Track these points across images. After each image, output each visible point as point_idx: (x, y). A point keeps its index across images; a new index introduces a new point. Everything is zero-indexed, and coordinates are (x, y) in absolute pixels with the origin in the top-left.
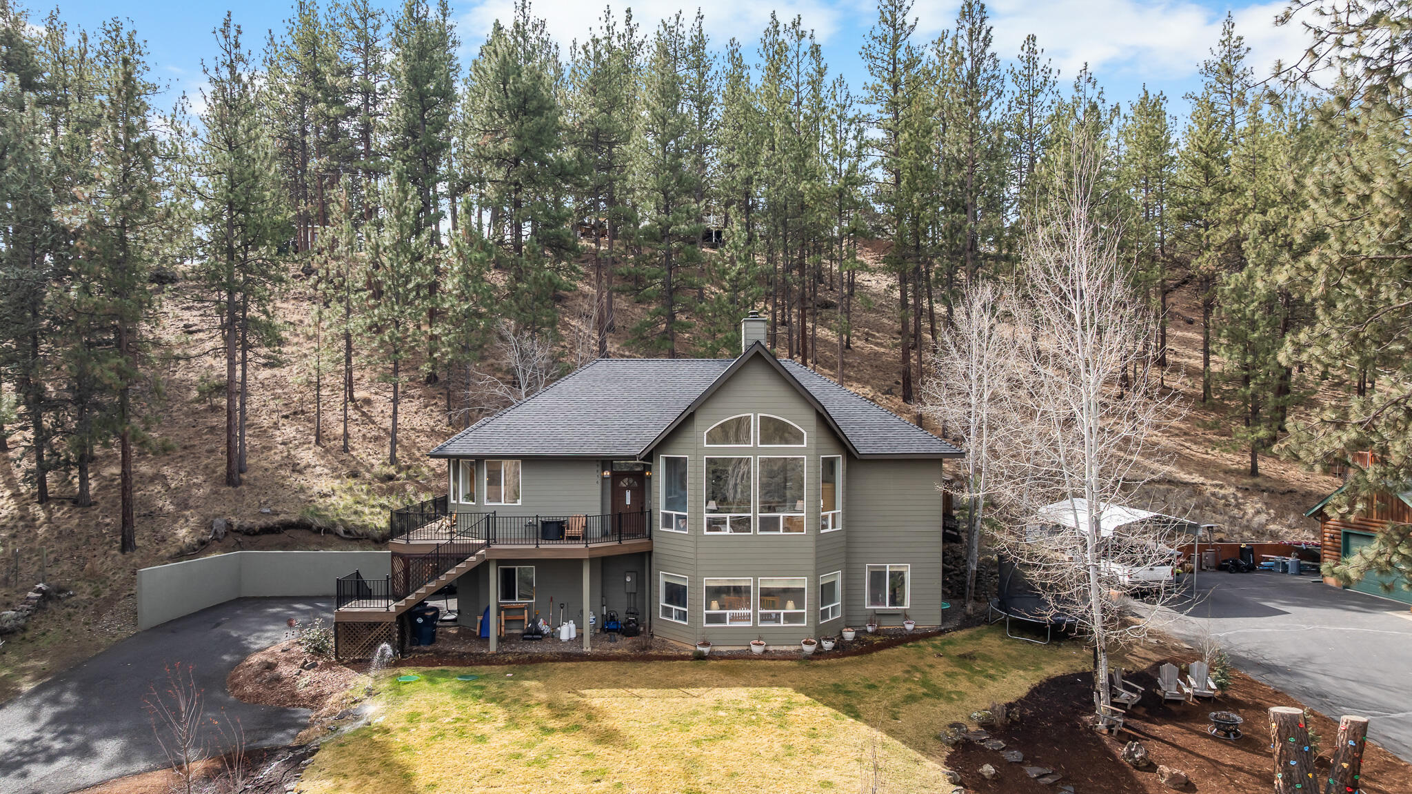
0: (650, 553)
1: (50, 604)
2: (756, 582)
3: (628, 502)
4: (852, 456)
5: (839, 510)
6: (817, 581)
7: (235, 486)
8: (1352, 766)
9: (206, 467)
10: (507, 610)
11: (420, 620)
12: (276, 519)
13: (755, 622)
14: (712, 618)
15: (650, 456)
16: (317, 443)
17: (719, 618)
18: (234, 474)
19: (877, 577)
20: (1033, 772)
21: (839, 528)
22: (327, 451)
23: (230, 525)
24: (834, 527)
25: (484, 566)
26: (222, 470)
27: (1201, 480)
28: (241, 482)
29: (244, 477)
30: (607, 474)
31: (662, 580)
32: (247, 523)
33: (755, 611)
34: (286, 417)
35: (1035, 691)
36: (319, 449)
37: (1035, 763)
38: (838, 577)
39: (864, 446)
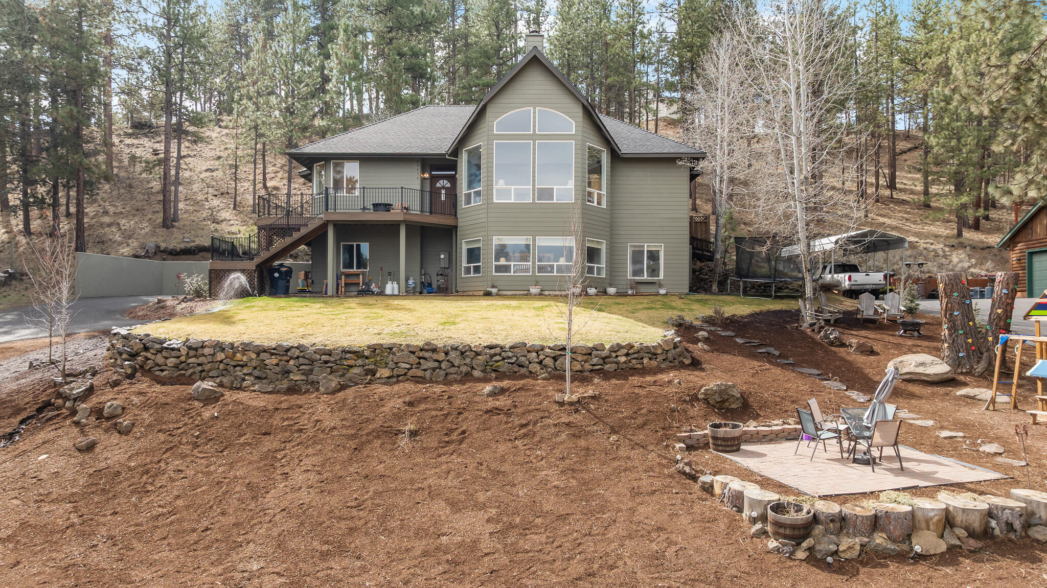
0: (456, 227)
1: (14, 282)
2: (534, 240)
3: (443, 198)
4: (616, 157)
5: (604, 192)
6: (584, 240)
7: (168, 228)
8: (1005, 311)
9: (150, 219)
10: (348, 275)
11: (276, 275)
12: (194, 244)
13: (534, 272)
14: (499, 269)
15: (455, 152)
16: (234, 208)
17: (506, 269)
18: (169, 221)
21: (604, 206)
22: (241, 212)
23: (158, 247)
24: (599, 203)
26: (160, 220)
28: (173, 226)
29: (176, 224)
30: (427, 175)
31: (464, 248)
32: (171, 247)
33: (534, 263)
34: (216, 196)
36: (234, 212)
37: (743, 337)
38: (603, 248)
39: (626, 147)
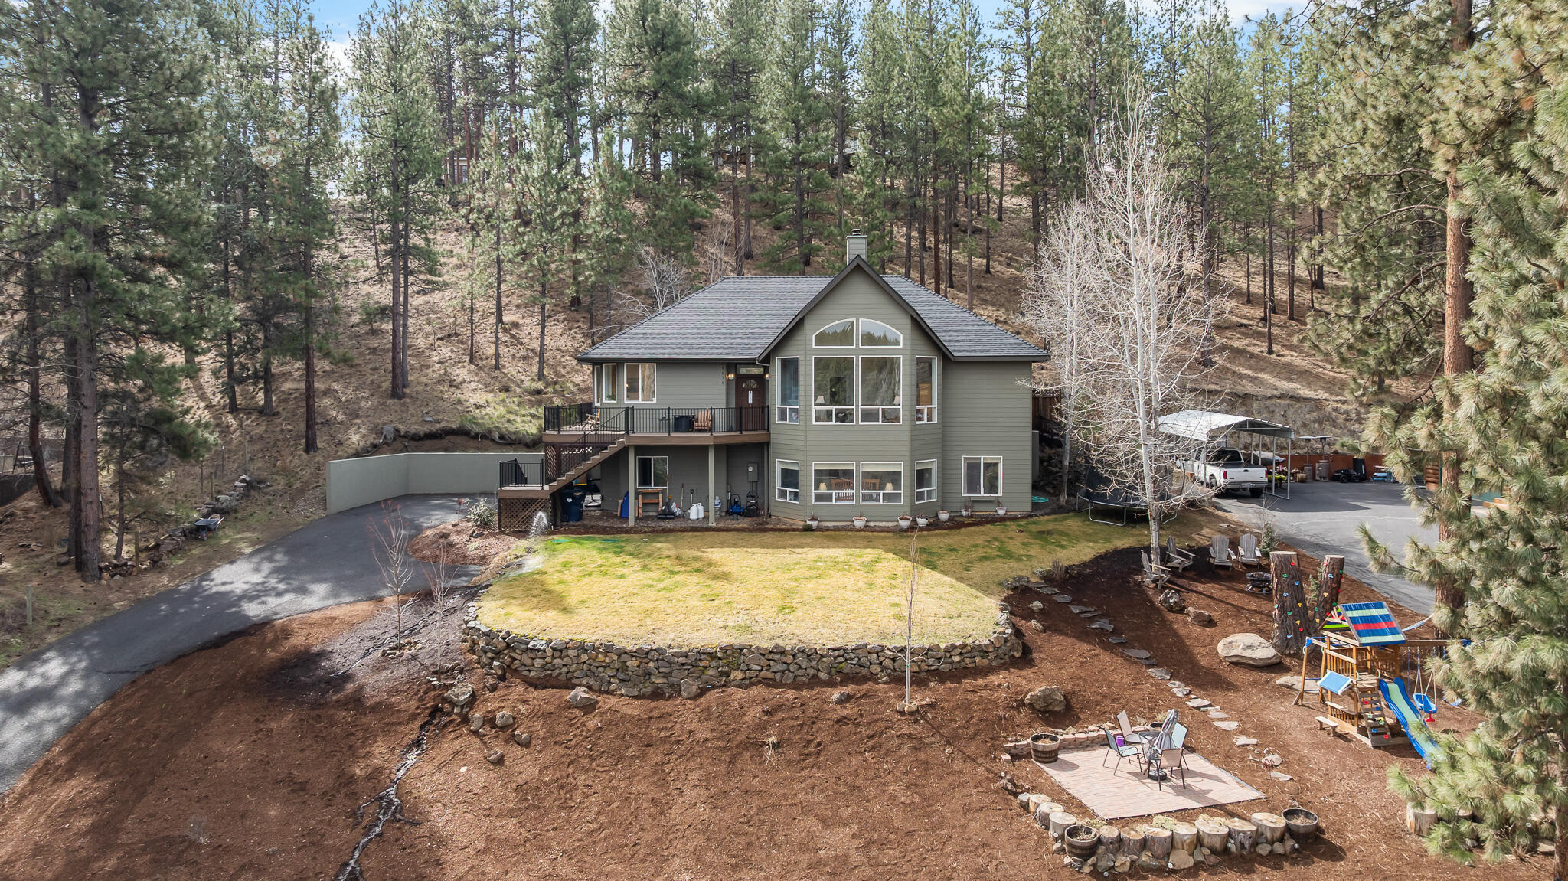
0: (768, 443)
1: (252, 493)
2: (858, 466)
3: (750, 401)
4: (948, 361)
5: (935, 405)
6: (913, 466)
7: (400, 398)
8: (1331, 594)
9: (372, 382)
10: (645, 494)
11: (569, 500)
12: (438, 426)
13: (857, 501)
14: (820, 497)
15: (767, 359)
16: (471, 361)
17: (828, 498)
18: (398, 389)
19: (973, 468)
20: (1076, 610)
21: (935, 421)
22: (481, 369)
23: (397, 431)
24: (929, 419)
25: (625, 450)
26: (387, 385)
27: (1326, 396)
28: (404, 395)
29: (407, 391)
30: (732, 376)
31: (779, 467)
32: (413, 429)
33: (858, 491)
34: (441, 339)
35: (1098, 559)
36: (473, 367)
37: (1080, 603)
38: (934, 466)
39: (958, 350)
